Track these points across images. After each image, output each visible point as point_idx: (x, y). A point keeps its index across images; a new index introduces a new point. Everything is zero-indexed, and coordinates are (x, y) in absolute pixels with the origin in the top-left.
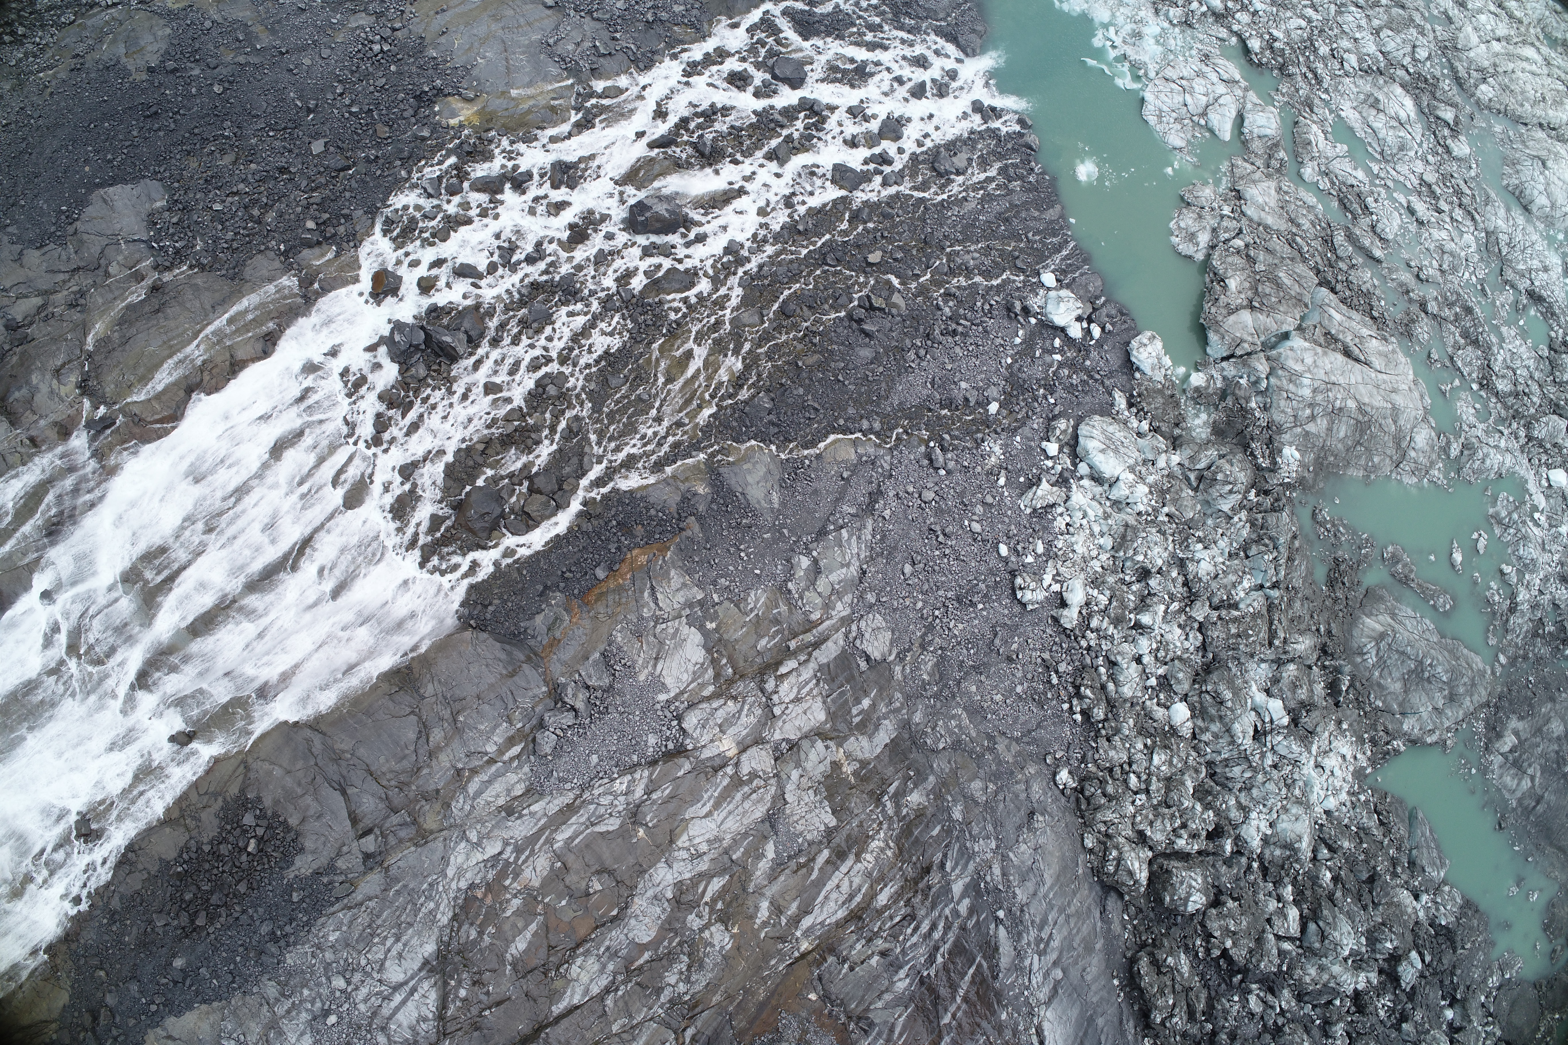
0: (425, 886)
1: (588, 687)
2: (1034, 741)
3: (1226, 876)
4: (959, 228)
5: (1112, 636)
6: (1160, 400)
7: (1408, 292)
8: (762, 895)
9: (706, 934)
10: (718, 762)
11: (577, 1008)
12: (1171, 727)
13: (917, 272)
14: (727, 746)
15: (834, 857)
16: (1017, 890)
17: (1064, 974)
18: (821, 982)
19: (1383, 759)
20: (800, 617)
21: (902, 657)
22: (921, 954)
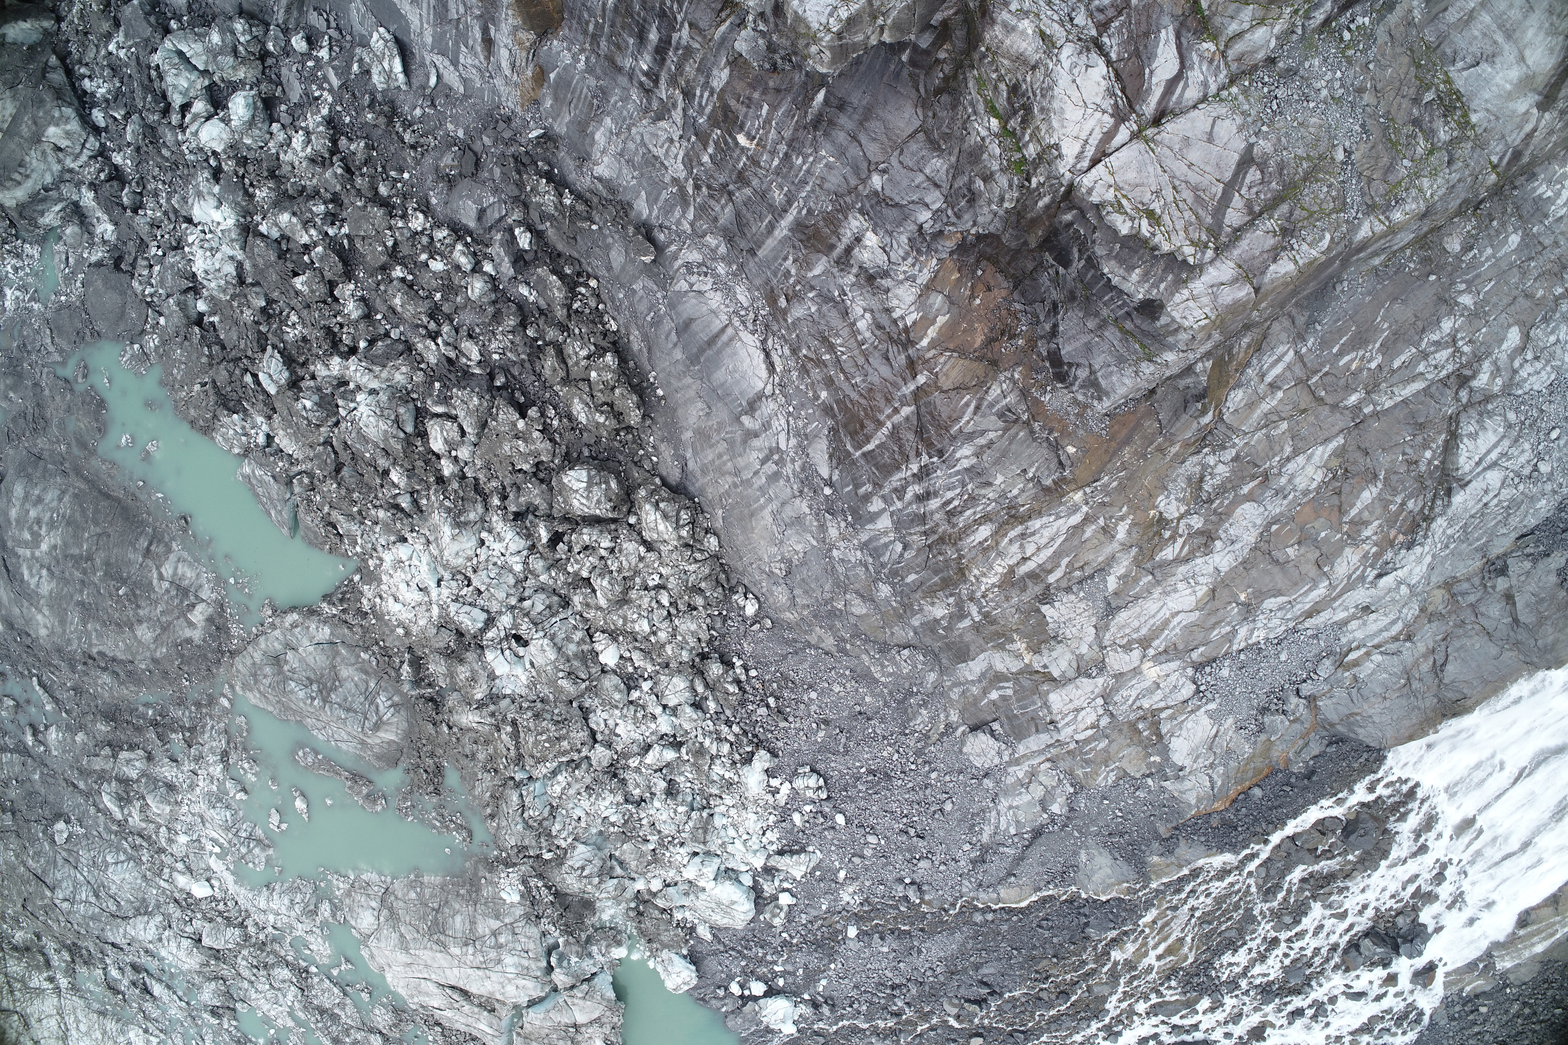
0: (1452, 546)
1: (1284, 712)
2: (788, 642)
3: (533, 494)
5: (704, 735)
6: (665, 937)
8: (1122, 544)
9: (1183, 509)
10: (1163, 658)
11: (1322, 444)
12: (615, 640)
13: (932, 1033)
14: (1152, 672)
15: (1043, 575)
16: (807, 511)
17: (737, 419)
18: (1061, 463)
19: (344, 593)
20: (1062, 765)
21: (950, 728)
22: (940, 478)
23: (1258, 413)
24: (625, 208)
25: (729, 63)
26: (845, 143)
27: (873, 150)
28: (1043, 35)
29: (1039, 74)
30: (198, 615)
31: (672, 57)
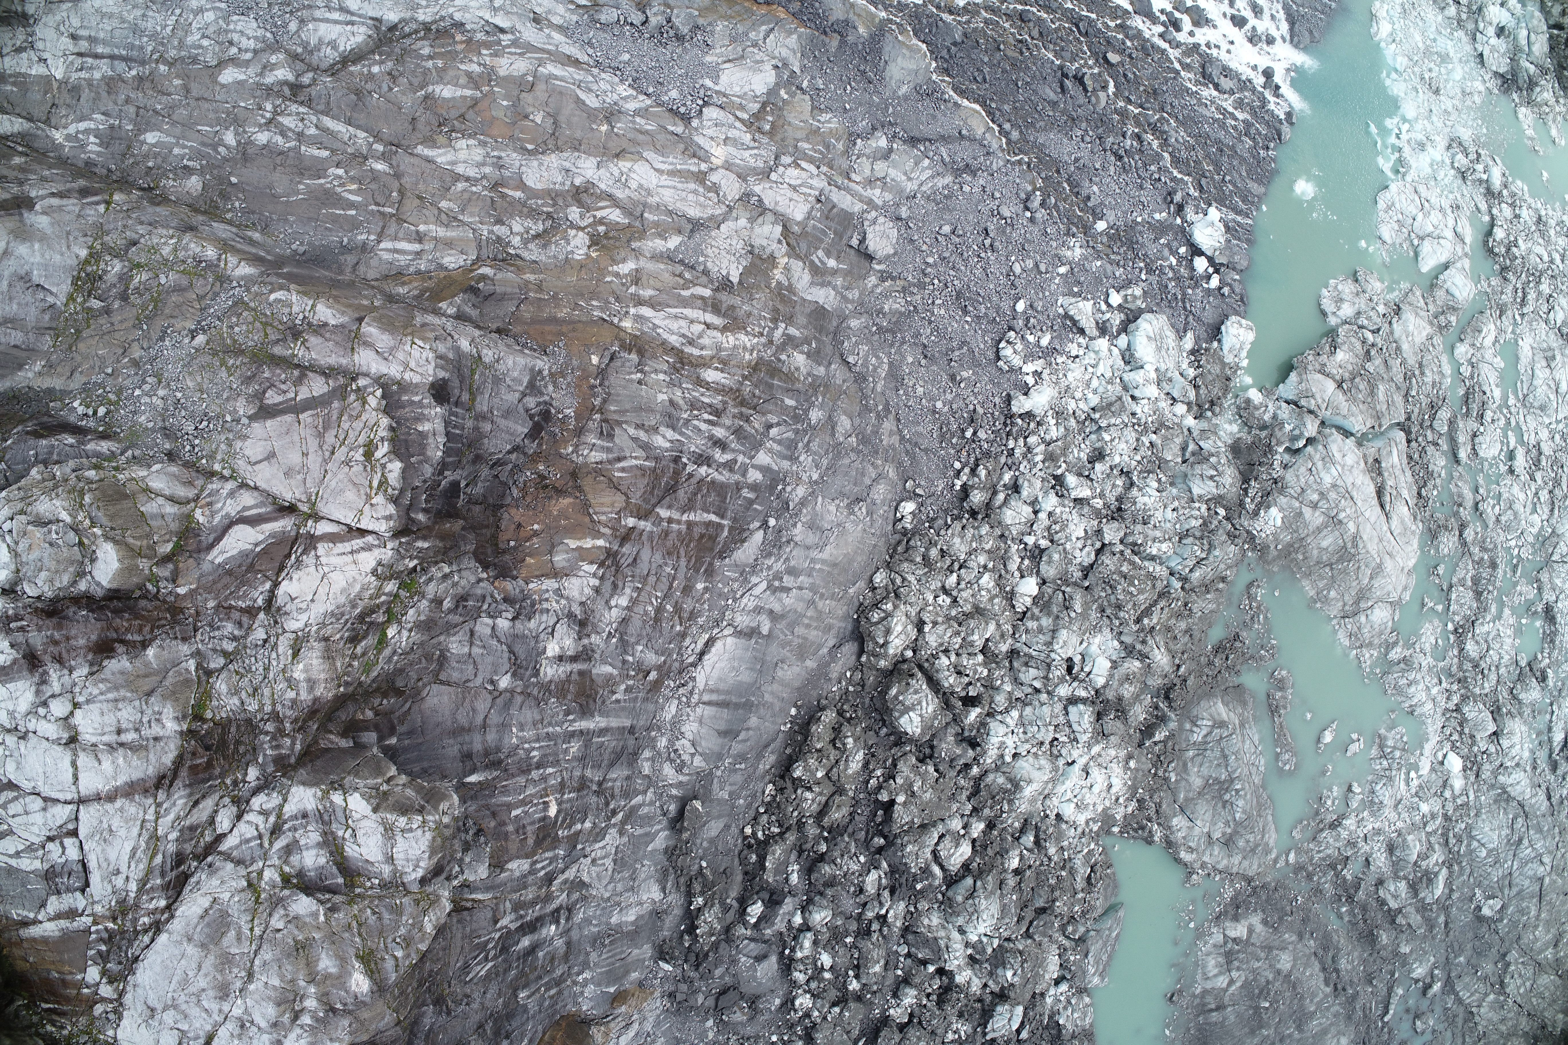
1: (669, 21)
4: (1185, 112)
5: (1035, 465)
6: (1216, 370)
7: (1460, 505)
8: (637, 258)
9: (572, 232)
10: (701, 153)
11: (434, 162)
12: (1012, 593)
13: (1132, 98)
14: (719, 153)
15: (710, 302)
16: (799, 525)
17: (769, 636)
18: (612, 359)
19: (1135, 830)
20: (845, 165)
21: (884, 277)
22: (697, 444)
23: (451, 234)
24: (671, 853)
25: (502, 870)
26: (494, 730)
27: (482, 705)
28: (296, 654)
29: (328, 631)
30: (1239, 930)
31: (530, 915)
